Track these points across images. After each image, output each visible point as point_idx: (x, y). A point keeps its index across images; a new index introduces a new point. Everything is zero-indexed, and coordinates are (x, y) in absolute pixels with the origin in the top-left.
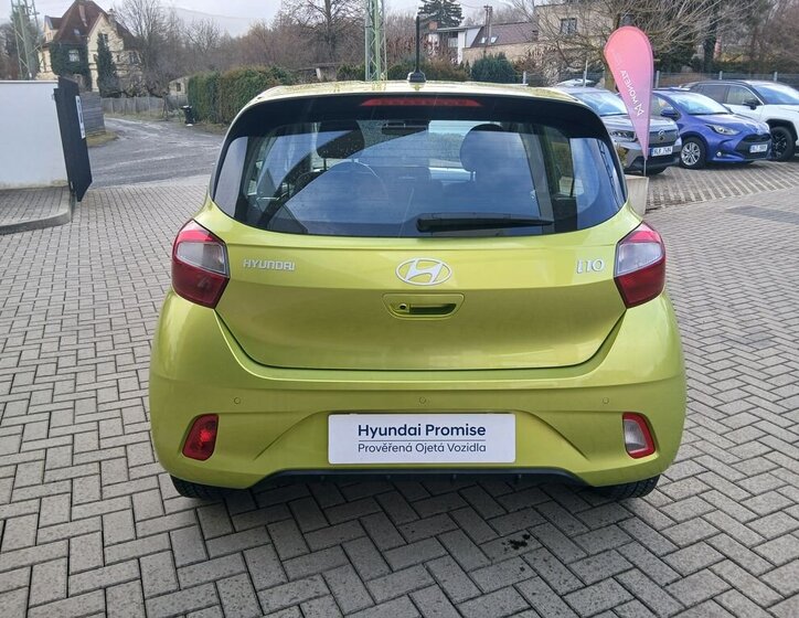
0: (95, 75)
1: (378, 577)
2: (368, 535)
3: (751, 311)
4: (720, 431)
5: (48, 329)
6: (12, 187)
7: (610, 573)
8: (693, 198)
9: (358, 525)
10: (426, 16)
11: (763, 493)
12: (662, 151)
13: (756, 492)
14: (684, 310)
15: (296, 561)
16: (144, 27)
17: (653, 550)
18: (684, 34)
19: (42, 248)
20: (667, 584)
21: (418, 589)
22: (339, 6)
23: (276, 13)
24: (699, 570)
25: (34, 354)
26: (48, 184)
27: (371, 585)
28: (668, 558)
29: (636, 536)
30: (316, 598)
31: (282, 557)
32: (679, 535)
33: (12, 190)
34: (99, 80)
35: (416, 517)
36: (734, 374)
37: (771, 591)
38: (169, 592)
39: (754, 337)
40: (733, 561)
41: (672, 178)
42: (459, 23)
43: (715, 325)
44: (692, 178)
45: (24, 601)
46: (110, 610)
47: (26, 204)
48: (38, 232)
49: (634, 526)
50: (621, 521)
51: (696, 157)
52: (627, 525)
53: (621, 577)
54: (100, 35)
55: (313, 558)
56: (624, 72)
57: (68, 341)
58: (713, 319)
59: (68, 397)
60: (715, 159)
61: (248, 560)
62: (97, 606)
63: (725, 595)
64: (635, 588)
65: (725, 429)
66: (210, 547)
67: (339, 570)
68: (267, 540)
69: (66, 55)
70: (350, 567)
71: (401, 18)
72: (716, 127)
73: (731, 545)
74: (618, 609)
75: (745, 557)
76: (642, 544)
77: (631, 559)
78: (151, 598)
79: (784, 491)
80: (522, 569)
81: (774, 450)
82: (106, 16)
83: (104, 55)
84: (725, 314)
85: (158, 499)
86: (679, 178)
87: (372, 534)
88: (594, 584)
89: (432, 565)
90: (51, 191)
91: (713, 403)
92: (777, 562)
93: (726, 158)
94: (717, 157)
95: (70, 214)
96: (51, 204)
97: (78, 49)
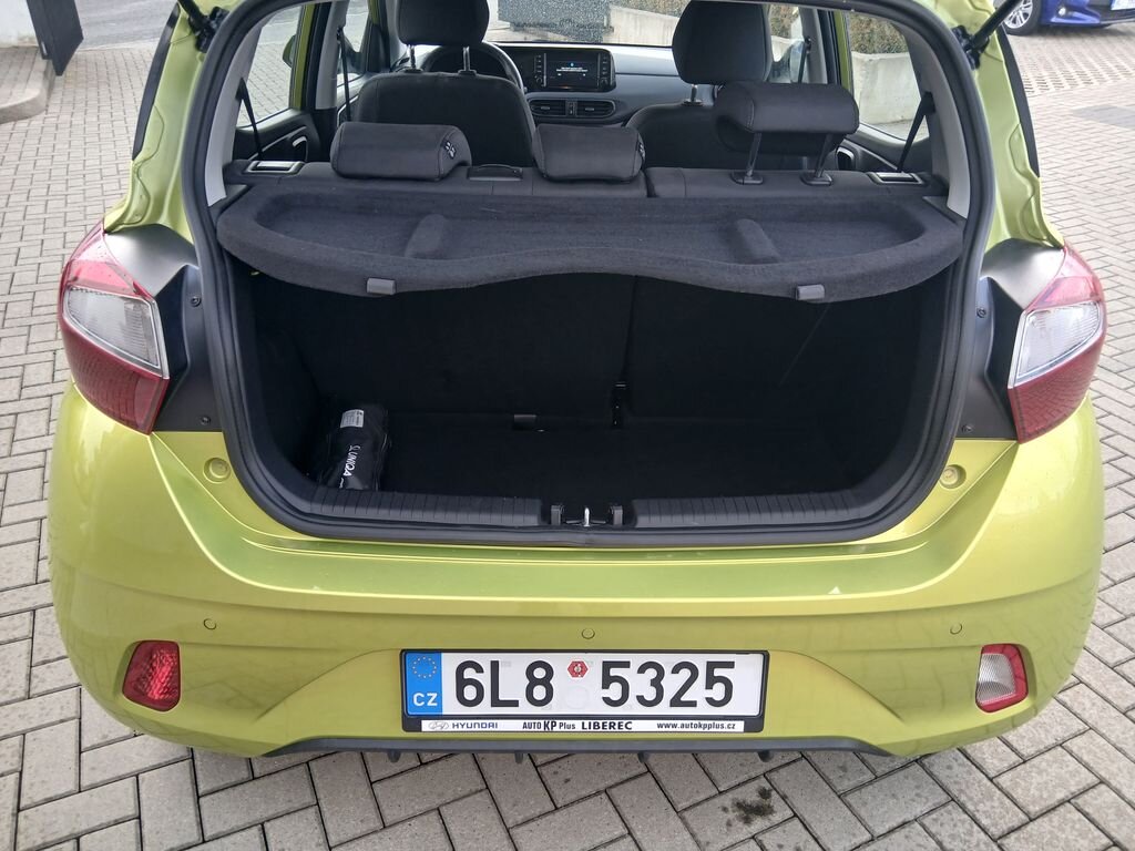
15: (356, 849)
26: (14, 42)
28: (1012, 845)
31: (333, 839)
32: (1029, 788)
51: (1025, 15)
55: (389, 840)
60: (1054, 20)
61: (272, 847)
66: (205, 815)
68: (309, 798)
93: (1071, 18)
94: (1059, 16)
95: (45, 99)
96: (16, 79)
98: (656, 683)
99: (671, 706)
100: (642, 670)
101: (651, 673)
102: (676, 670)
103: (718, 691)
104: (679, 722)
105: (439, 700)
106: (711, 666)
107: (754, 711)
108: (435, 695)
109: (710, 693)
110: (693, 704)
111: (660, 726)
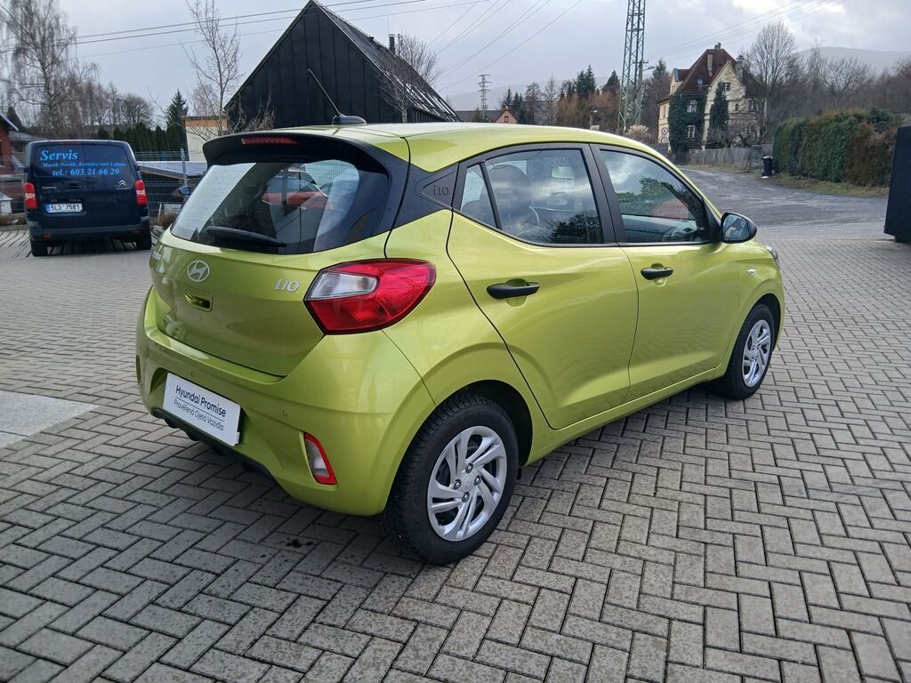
0: (707, 125)
16: (770, 72)
24: (362, 633)
28: (361, 613)
34: (709, 130)
38: (115, 470)
45: (73, 446)
54: (721, 84)
62: (86, 460)
69: (685, 106)
78: (106, 468)
82: (734, 63)
83: (720, 105)
97: (697, 100)
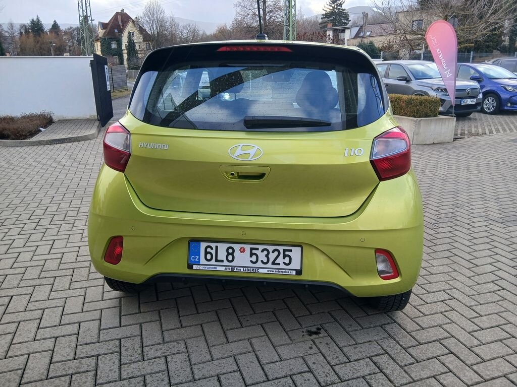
0: (125, 56)
1: (219, 345)
2: (220, 321)
3: (510, 203)
4: (468, 275)
5: (66, 196)
6: (67, 118)
7: (368, 355)
8: (487, 132)
9: (215, 314)
10: (326, 20)
11: (488, 315)
12: (469, 102)
13: (483, 314)
14: (464, 200)
15: (171, 332)
16: (155, 28)
17: (401, 343)
18: (491, 28)
19: (76, 152)
20: (406, 366)
21: (241, 354)
22: (271, 14)
23: (233, 19)
24: (429, 359)
25: (55, 209)
26: (88, 117)
27: (212, 349)
28: (410, 350)
29: (392, 334)
30: (177, 353)
31: (164, 329)
32: (422, 336)
33: (66, 120)
34: (128, 59)
35: (252, 312)
36: (488, 240)
37: (477, 376)
38: (93, 343)
39: (507, 219)
40: (455, 355)
41: (476, 119)
42: (347, 24)
43: (483, 210)
44: (489, 120)
45: (10, 341)
46: (55, 350)
47: (73, 127)
48: (76, 143)
49: (393, 329)
50: (384, 324)
51: (493, 106)
52: (388, 328)
53: (374, 358)
54: (129, 33)
55: (183, 331)
56: (438, 50)
57: (76, 202)
58: (483, 206)
59: (66, 233)
60: (506, 108)
61: (143, 329)
62: (49, 347)
63: (443, 376)
64: (383, 366)
65: (472, 274)
66: (122, 320)
67: (195, 339)
68: (158, 318)
69: (110, 45)
70: (203, 338)
71: (310, 21)
72: (507, 88)
73: (456, 345)
74: (368, 377)
75: (464, 353)
76: (395, 340)
77: (385, 348)
78: (81, 345)
79: (503, 315)
80: (311, 348)
81: (504, 289)
82: (133, 22)
83: (131, 45)
84: (492, 204)
85: (101, 291)
86: (481, 119)
87: (222, 320)
88: (356, 360)
89: (253, 341)
90: (88, 121)
91: (468, 257)
92: (485, 359)
93: (513, 107)
94: (507, 106)
95: (97, 134)
96: (87, 128)
97: (117, 41)
98: (267, 256)
99: (272, 264)
100: (263, 251)
101: (265, 253)
102: (273, 252)
103: (287, 260)
104: (274, 270)
105: (199, 259)
106: (285, 251)
107: (299, 268)
108: (198, 257)
109: (284, 261)
110: (279, 264)
111: (268, 271)
